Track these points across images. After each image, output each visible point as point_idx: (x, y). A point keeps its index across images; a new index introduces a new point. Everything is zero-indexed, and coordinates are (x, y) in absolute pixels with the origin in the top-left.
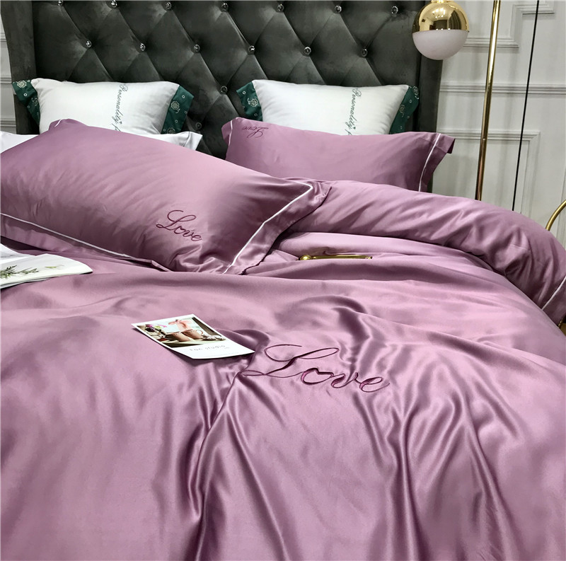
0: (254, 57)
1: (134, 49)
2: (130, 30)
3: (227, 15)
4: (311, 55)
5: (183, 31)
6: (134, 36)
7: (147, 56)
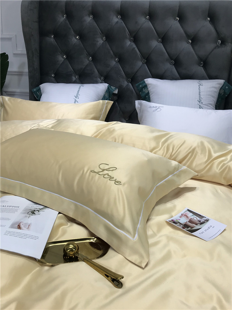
0: (145, 65)
1: (86, 60)
2: (85, 51)
3: (133, 44)
4: (174, 65)
6: (87, 53)
7: (93, 63)
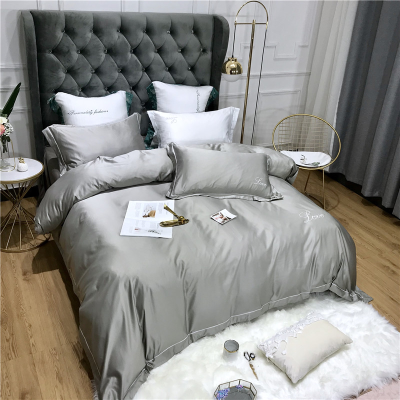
0: (145, 73)
3: (133, 55)
4: (169, 71)
5: (115, 64)
